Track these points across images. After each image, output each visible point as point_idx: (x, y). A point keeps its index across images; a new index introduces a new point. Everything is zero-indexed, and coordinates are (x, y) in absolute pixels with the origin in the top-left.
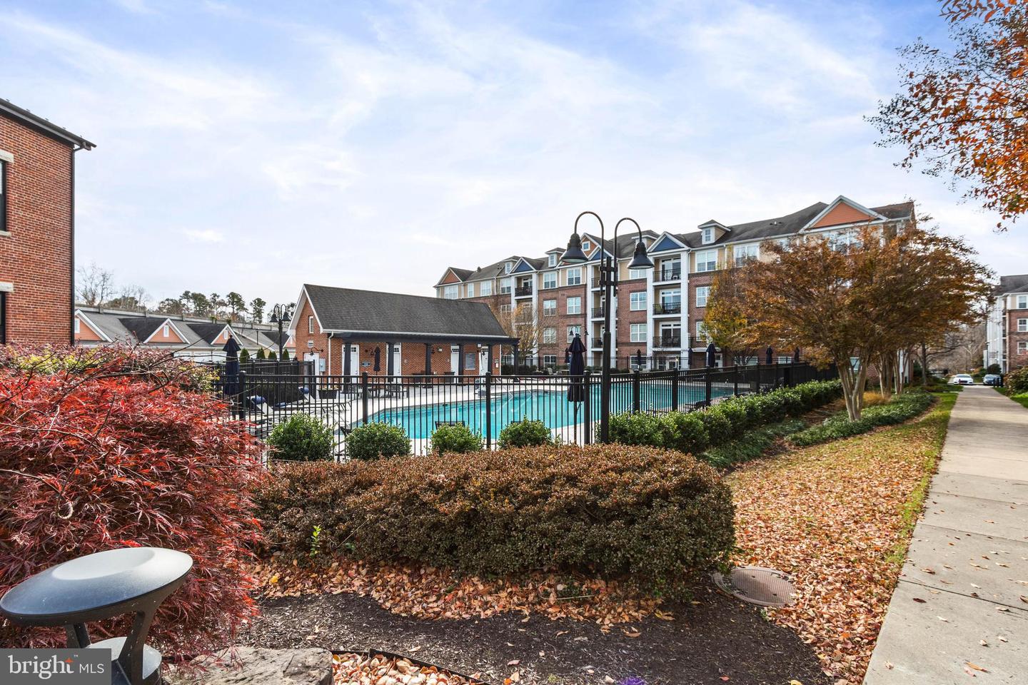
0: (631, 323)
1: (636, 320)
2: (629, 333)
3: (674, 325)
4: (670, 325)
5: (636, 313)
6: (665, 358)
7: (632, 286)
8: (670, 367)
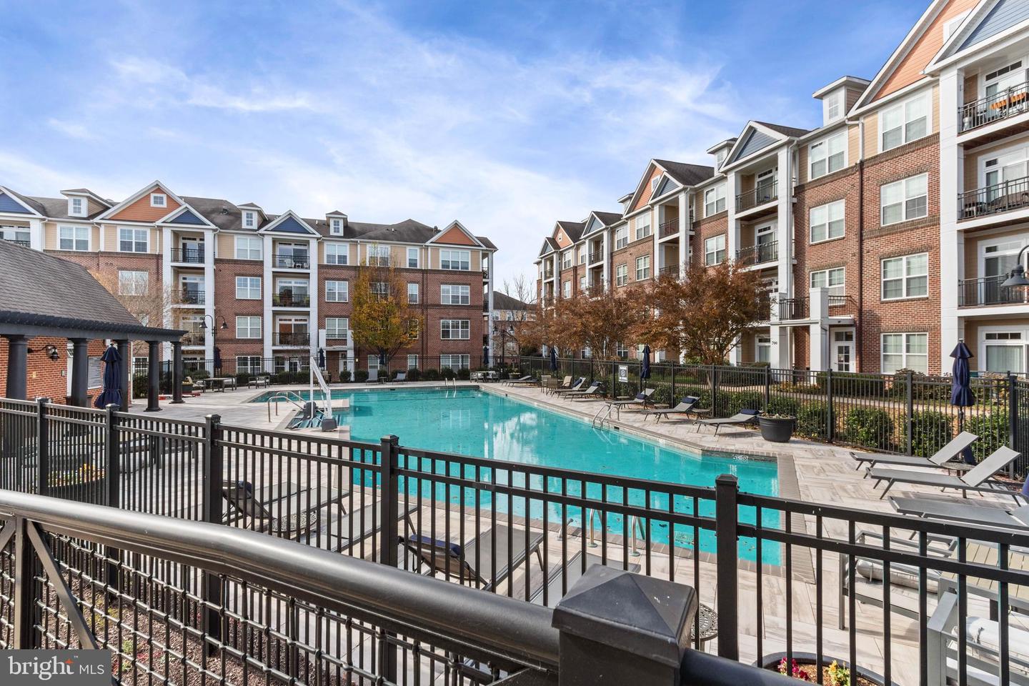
0: (237, 314)
1: (245, 311)
2: (234, 327)
3: (296, 320)
4: (290, 320)
5: (245, 302)
6: (283, 359)
7: (238, 268)
8: (290, 369)
